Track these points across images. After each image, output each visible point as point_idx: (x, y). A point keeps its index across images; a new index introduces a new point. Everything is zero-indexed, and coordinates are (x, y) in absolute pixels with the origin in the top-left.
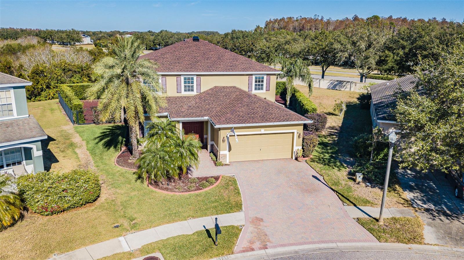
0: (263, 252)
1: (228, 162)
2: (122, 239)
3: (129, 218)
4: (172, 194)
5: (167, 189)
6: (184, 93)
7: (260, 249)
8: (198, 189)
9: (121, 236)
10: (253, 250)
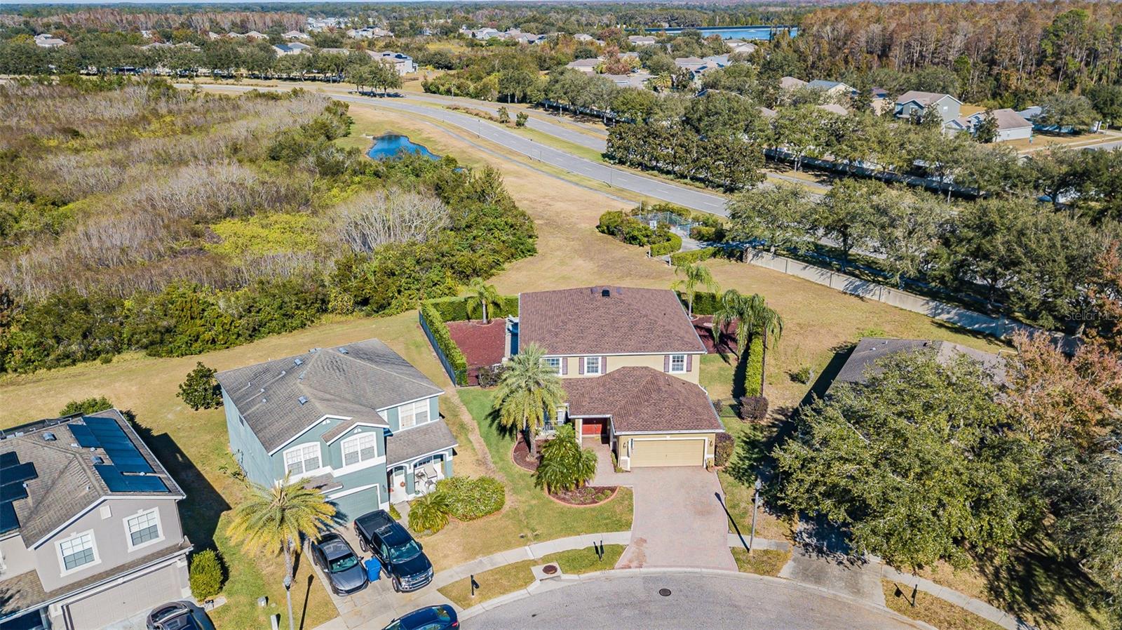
0: (638, 570)
1: (629, 469)
2: (527, 548)
3: (532, 529)
4: (569, 505)
5: (564, 499)
6: (587, 375)
7: (636, 567)
8: (594, 502)
9: (525, 545)
10: (630, 567)
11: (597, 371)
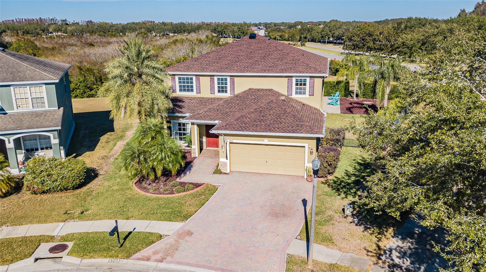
0: (155, 264)
1: (228, 171)
2: (62, 224)
6: (218, 95)
7: (157, 261)
8: (171, 193)
9: (64, 221)
10: (148, 260)
11: (226, 92)
